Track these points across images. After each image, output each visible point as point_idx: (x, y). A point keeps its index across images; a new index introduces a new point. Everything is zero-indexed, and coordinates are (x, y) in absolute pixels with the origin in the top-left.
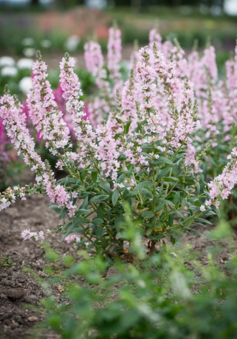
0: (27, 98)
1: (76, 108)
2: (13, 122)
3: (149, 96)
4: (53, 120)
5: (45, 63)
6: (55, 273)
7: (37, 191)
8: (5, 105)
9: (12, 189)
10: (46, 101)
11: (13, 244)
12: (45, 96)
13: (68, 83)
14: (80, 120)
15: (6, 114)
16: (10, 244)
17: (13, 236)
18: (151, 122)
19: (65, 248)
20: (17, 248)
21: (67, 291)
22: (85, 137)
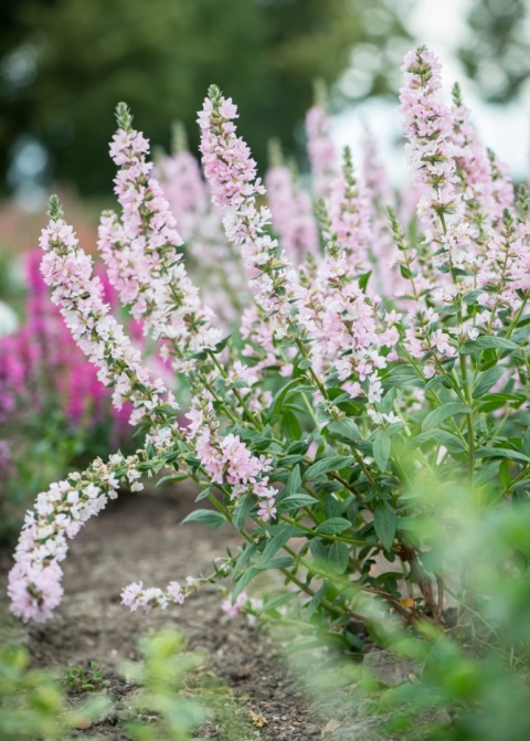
0: (99, 239)
1: (252, 226)
2: (81, 292)
3: (439, 174)
4: (178, 280)
5: (141, 133)
6: (216, 692)
7: (168, 462)
8: (55, 249)
9: (106, 461)
10: (156, 232)
11: (78, 647)
12: (152, 220)
13: (227, 163)
14: (265, 257)
15: (61, 271)
16: (69, 648)
17: (73, 627)
18: (453, 242)
19: (215, 639)
20: (92, 654)
21: (276, 722)
22: (281, 302)
